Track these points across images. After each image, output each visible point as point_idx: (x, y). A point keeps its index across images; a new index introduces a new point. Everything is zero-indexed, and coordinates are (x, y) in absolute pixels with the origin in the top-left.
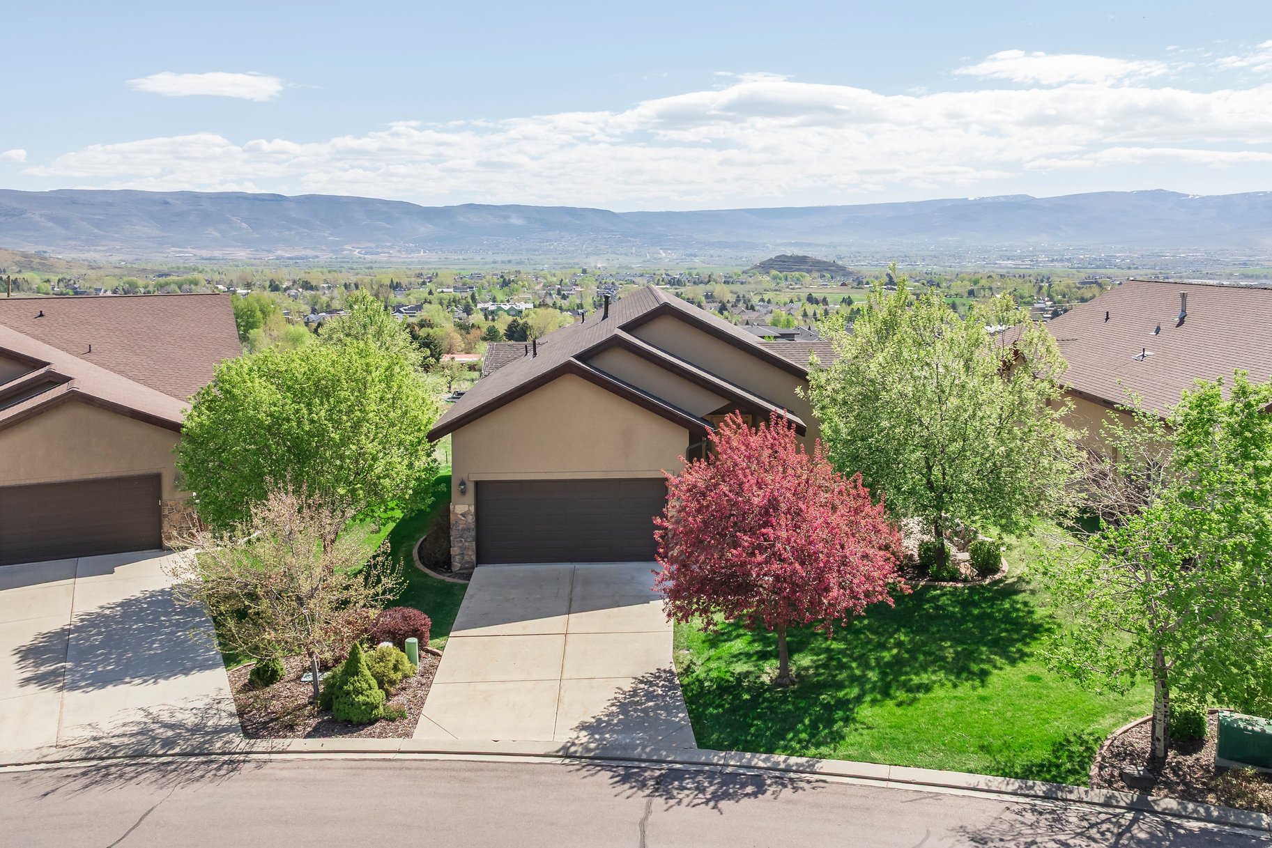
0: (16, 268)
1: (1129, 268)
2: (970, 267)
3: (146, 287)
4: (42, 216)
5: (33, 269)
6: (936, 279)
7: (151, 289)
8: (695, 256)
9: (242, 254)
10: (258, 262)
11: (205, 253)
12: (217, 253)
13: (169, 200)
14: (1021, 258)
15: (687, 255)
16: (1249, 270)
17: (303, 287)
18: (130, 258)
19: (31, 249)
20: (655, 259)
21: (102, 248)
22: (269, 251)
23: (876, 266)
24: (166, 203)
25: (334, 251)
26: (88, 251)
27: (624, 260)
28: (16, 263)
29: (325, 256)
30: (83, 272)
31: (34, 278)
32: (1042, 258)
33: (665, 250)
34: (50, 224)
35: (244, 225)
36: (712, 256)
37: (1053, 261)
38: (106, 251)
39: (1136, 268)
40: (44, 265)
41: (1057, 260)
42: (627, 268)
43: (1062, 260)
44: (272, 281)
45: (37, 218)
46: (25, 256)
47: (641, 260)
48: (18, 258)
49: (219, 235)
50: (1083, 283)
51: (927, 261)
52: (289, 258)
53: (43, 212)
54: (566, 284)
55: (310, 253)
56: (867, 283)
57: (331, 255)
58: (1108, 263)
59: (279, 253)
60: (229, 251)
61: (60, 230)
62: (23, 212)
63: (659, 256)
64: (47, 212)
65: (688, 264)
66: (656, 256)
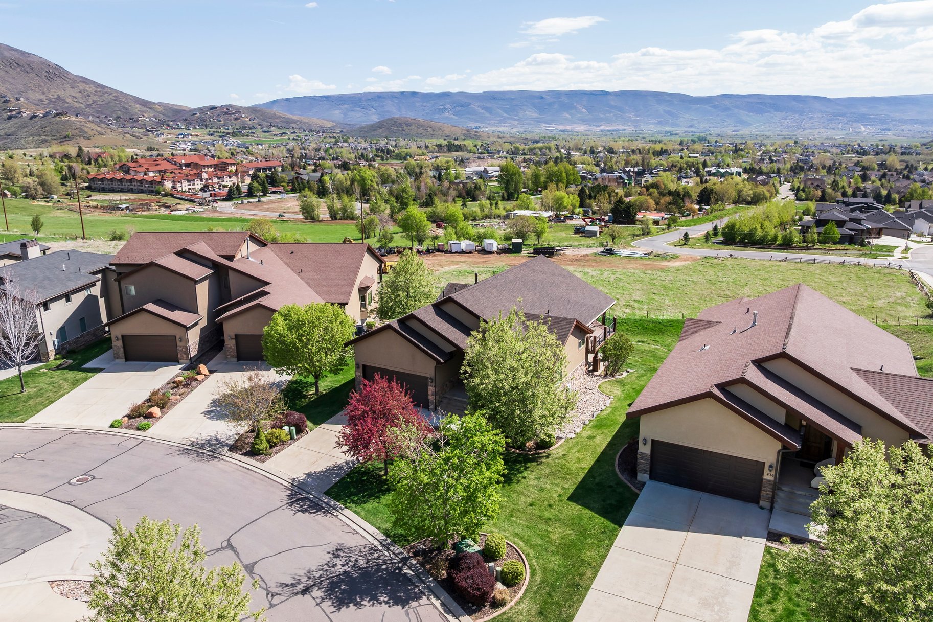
3: (523, 150)
4: (478, 106)
7: (526, 151)
8: (889, 130)
9: (582, 128)
10: (590, 133)
11: (561, 127)
12: (568, 128)
13: (544, 96)
15: (882, 130)
17: (608, 151)
18: (522, 130)
19: (472, 125)
20: (856, 132)
22: (597, 126)
24: (542, 97)
25: (635, 126)
26: (501, 126)
27: (830, 133)
28: (463, 135)
29: (630, 129)
30: (495, 139)
31: (469, 143)
33: (865, 126)
34: (482, 111)
35: (584, 110)
36: (903, 130)
38: (510, 126)
40: (476, 136)
42: (831, 139)
44: (592, 148)
45: (476, 107)
46: (468, 130)
47: (845, 132)
48: (464, 132)
49: (570, 117)
52: (608, 131)
53: (479, 104)
54: (778, 152)
55: (621, 127)
57: (633, 129)
59: (603, 127)
60: (575, 126)
61: (487, 115)
62: (469, 104)
63: (860, 130)
64: (482, 104)
65: (880, 137)
66: (857, 130)
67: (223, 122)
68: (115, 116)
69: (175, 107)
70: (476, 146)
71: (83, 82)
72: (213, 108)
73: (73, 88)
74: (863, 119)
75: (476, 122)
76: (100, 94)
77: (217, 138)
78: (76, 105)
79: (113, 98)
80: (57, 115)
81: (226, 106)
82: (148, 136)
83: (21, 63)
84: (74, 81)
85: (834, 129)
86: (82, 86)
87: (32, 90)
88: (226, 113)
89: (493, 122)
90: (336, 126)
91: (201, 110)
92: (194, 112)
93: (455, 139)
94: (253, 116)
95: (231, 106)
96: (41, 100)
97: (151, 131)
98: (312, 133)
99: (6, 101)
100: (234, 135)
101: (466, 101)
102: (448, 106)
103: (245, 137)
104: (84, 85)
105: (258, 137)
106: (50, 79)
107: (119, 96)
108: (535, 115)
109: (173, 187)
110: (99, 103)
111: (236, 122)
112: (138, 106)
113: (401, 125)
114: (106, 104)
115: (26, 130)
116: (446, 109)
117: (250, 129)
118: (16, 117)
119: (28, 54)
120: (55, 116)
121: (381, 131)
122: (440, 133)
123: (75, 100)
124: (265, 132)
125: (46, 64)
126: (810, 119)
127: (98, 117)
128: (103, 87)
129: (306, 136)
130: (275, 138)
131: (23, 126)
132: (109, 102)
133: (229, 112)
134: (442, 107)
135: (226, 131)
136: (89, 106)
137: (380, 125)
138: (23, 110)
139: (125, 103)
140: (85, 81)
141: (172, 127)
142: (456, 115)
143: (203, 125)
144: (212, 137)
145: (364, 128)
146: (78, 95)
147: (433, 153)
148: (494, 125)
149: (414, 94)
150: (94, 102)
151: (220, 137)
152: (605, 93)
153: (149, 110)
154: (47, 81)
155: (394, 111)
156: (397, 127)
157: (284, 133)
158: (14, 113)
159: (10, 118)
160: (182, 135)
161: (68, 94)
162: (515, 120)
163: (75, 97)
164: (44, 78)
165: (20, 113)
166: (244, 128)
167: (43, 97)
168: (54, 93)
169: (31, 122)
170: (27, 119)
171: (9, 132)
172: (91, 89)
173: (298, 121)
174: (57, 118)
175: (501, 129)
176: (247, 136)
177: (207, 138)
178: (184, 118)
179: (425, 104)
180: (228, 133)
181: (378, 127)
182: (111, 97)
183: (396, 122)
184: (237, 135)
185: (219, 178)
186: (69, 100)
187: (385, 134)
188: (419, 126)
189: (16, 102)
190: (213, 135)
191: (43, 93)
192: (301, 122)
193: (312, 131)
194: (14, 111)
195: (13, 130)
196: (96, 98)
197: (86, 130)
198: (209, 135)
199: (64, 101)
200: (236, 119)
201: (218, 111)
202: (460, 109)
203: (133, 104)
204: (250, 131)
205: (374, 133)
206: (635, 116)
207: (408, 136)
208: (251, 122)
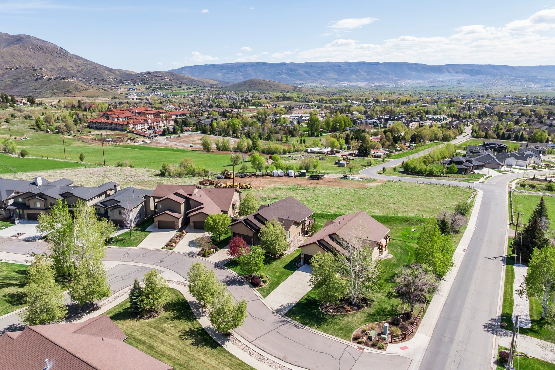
3: (326, 100)
4: (302, 71)
5: (296, 92)
8: (549, 86)
9: (363, 84)
10: (367, 87)
11: (351, 84)
12: (355, 84)
13: (341, 65)
15: (545, 86)
17: (375, 102)
18: (327, 86)
20: (529, 87)
22: (372, 83)
25: (395, 83)
26: (315, 83)
27: (513, 88)
28: (292, 89)
29: (391, 85)
30: (311, 92)
33: (534, 83)
34: (304, 74)
35: (365, 74)
38: (320, 83)
40: (300, 90)
42: (512, 92)
44: (366, 99)
45: (301, 72)
46: (295, 87)
47: (522, 88)
48: (293, 88)
49: (356, 77)
52: (379, 86)
54: (476, 102)
55: (386, 84)
57: (394, 85)
59: (376, 84)
60: (359, 83)
61: (307, 76)
62: (297, 70)
63: (531, 86)
64: (304, 70)
65: (542, 91)
66: (529, 86)
67: (154, 81)
68: (93, 77)
69: (127, 72)
70: (299, 97)
71: (76, 58)
72: (149, 73)
73: (71, 62)
74: (533, 79)
75: (300, 81)
76: (85, 65)
77: (151, 91)
78: (72, 71)
79: (93, 67)
80: (63, 78)
81: (156, 72)
82: (112, 89)
83: (43, 48)
84: (71, 58)
85: (515, 85)
86: (76, 60)
87: (48, 63)
88: (156, 76)
89: (310, 80)
90: (219, 83)
91: (142, 74)
92: (137, 75)
93: (287, 92)
94: (171, 78)
95: (159, 72)
96: (53, 69)
97: (114, 87)
98: (205, 88)
99: (35, 70)
100: (161, 89)
101: (295, 68)
102: (284, 71)
103: (167, 91)
104: (77, 60)
105: (174, 90)
106: (58, 57)
107: (96, 66)
108: (335, 76)
109: (134, 128)
110: (85, 70)
111: (161, 81)
112: (107, 72)
113: (256, 84)
114: (89, 71)
115: (46, 86)
116: (283, 72)
117: (170, 85)
118: (40, 79)
119: (46, 42)
120: (61, 79)
121: (244, 87)
122: (279, 88)
123: (71, 68)
124: (178, 87)
125: (55, 48)
126: (501, 79)
127: (84, 78)
128: (87, 61)
129: (202, 90)
130: (184, 91)
131: (44, 85)
132: (90, 70)
133: (157, 75)
134: (280, 72)
135: (156, 87)
136: (79, 72)
137: (244, 83)
138: (44, 75)
139: (99, 70)
140: (77, 57)
141: (125, 84)
142: (289, 76)
143: (143, 83)
144: (148, 90)
145: (235, 85)
146: (73, 66)
147: (274, 101)
148: (311, 82)
149: (264, 64)
150: (82, 69)
151: (153, 90)
152: (377, 64)
153: (112, 74)
154: (56, 58)
155: (252, 75)
156: (254, 85)
157: (189, 88)
158: (39, 77)
159: (37, 79)
160: (131, 89)
161: (68, 65)
162: (323, 79)
163: (72, 67)
164: (55, 56)
165: (42, 77)
166: (166, 85)
167: (54, 67)
168: (60, 65)
169: (49, 82)
170: (46, 80)
171: (36, 87)
172: (80, 62)
173: (197, 80)
174: (63, 80)
175: (315, 85)
176: (168, 90)
177: (145, 91)
178: (132, 78)
179: (270, 70)
180: (157, 88)
181: (243, 85)
182: (91, 66)
183: (253, 82)
184: (162, 89)
185: (157, 122)
186: (68, 69)
187: (247, 89)
188: (267, 84)
189: (40, 71)
190: (148, 89)
191: (54, 65)
192: (199, 81)
193: (205, 86)
194: (39, 75)
195: (38, 86)
196: (83, 67)
197: (79, 87)
198: (146, 89)
199: (66, 69)
200: (162, 80)
201: (151, 75)
202: (291, 72)
203: (103, 71)
204: (170, 87)
205: (241, 88)
206: (395, 77)
207: (262, 91)
208: (170, 82)
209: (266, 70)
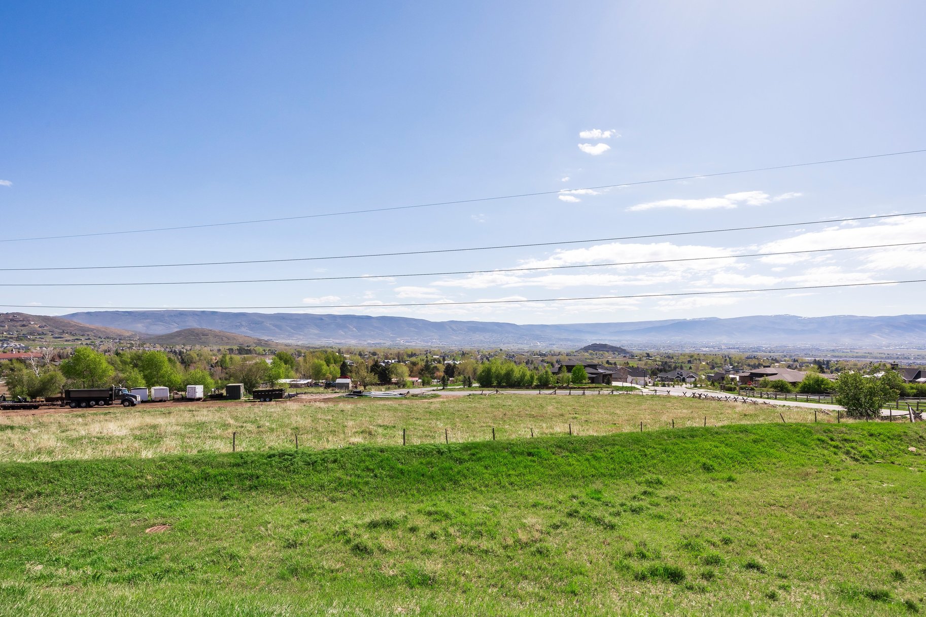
0: (254, 345)
1: (770, 352)
2: (687, 351)
4: (270, 324)
5: (262, 346)
6: (671, 356)
9: (353, 342)
11: (337, 341)
12: (343, 341)
13: (323, 318)
14: (713, 347)
15: (550, 344)
16: (836, 354)
18: (306, 342)
19: (266, 338)
21: (295, 338)
22: (365, 341)
23: (640, 350)
24: (322, 319)
25: (392, 341)
26: (289, 339)
28: (255, 343)
29: (389, 343)
32: (723, 347)
33: (540, 342)
34: (274, 328)
35: (354, 329)
36: (561, 345)
37: (729, 348)
38: (297, 340)
39: (774, 352)
40: (266, 344)
41: (731, 348)
42: (522, 349)
43: (734, 348)
45: (268, 325)
46: (259, 340)
48: (256, 341)
49: (344, 333)
50: (747, 358)
51: (666, 348)
52: (373, 344)
53: (271, 322)
55: (382, 341)
56: (636, 356)
58: (758, 349)
59: (369, 341)
60: (348, 340)
61: (277, 330)
62: (263, 322)
63: (537, 344)
64: (273, 323)
65: (550, 349)
66: (535, 344)
67: (6, 328)
74: (538, 338)
75: (268, 336)
81: (13, 314)
85: (522, 344)
88: (12, 320)
89: (283, 336)
90: (136, 335)
93: (248, 346)
94: (44, 324)
95: (18, 314)
98: (108, 340)
100: (18, 339)
101: (260, 319)
102: (244, 323)
103: (31, 342)
105: (46, 341)
108: (316, 332)
111: (22, 328)
113: (198, 335)
116: (242, 325)
117: (39, 334)
122: (235, 341)
124: (56, 338)
129: (102, 342)
130: (66, 343)
133: (15, 319)
134: (238, 324)
135: (9, 336)
137: (178, 334)
142: (251, 331)
145: (162, 336)
148: (283, 338)
149: (214, 313)
151: (1, 340)
152: (369, 318)
155: (193, 324)
156: (194, 336)
157: (77, 339)
162: (301, 335)
166: (31, 334)
173: (94, 329)
175: (289, 341)
176: (34, 340)
179: (223, 321)
180: (11, 338)
181: (177, 336)
183: (193, 332)
184: (21, 340)
187: (181, 341)
188: (215, 336)
192: (99, 331)
193: (108, 338)
200: (24, 326)
201: (2, 318)
202: (254, 325)
204: (38, 337)
205: (173, 341)
206: (391, 334)
207: (205, 344)
208: (40, 329)
209: (217, 321)
